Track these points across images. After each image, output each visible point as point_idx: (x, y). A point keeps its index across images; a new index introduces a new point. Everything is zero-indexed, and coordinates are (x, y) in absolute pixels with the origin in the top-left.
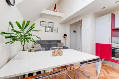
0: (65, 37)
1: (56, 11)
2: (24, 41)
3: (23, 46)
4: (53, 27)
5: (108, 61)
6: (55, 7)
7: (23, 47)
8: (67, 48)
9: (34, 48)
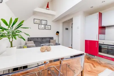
0: (57, 34)
1: (49, 10)
2: (12, 38)
3: (11, 42)
4: (46, 25)
5: (96, 56)
6: (48, 5)
7: (11, 44)
8: (59, 44)
9: (26, 44)
